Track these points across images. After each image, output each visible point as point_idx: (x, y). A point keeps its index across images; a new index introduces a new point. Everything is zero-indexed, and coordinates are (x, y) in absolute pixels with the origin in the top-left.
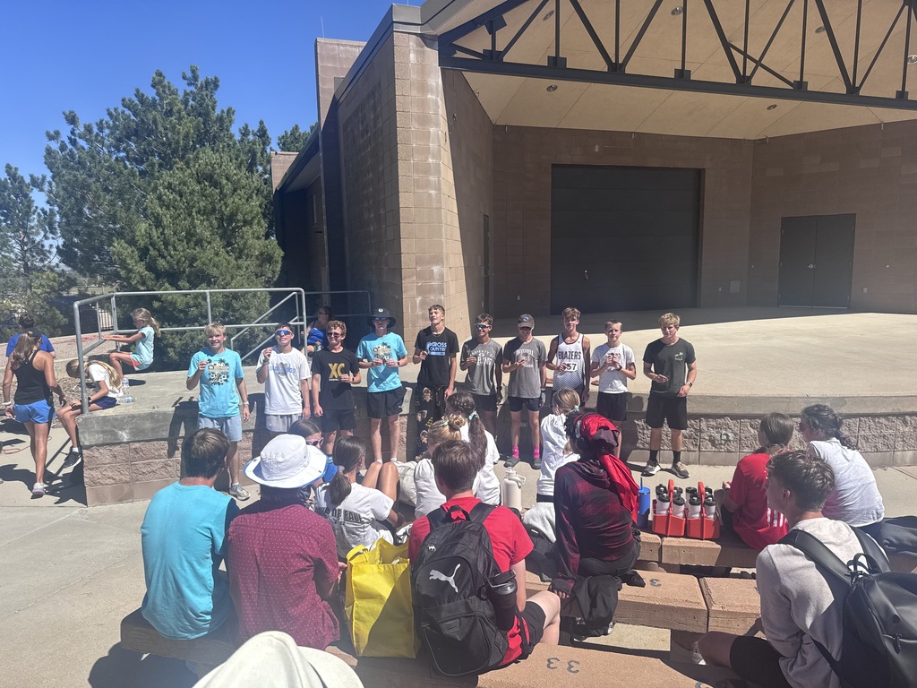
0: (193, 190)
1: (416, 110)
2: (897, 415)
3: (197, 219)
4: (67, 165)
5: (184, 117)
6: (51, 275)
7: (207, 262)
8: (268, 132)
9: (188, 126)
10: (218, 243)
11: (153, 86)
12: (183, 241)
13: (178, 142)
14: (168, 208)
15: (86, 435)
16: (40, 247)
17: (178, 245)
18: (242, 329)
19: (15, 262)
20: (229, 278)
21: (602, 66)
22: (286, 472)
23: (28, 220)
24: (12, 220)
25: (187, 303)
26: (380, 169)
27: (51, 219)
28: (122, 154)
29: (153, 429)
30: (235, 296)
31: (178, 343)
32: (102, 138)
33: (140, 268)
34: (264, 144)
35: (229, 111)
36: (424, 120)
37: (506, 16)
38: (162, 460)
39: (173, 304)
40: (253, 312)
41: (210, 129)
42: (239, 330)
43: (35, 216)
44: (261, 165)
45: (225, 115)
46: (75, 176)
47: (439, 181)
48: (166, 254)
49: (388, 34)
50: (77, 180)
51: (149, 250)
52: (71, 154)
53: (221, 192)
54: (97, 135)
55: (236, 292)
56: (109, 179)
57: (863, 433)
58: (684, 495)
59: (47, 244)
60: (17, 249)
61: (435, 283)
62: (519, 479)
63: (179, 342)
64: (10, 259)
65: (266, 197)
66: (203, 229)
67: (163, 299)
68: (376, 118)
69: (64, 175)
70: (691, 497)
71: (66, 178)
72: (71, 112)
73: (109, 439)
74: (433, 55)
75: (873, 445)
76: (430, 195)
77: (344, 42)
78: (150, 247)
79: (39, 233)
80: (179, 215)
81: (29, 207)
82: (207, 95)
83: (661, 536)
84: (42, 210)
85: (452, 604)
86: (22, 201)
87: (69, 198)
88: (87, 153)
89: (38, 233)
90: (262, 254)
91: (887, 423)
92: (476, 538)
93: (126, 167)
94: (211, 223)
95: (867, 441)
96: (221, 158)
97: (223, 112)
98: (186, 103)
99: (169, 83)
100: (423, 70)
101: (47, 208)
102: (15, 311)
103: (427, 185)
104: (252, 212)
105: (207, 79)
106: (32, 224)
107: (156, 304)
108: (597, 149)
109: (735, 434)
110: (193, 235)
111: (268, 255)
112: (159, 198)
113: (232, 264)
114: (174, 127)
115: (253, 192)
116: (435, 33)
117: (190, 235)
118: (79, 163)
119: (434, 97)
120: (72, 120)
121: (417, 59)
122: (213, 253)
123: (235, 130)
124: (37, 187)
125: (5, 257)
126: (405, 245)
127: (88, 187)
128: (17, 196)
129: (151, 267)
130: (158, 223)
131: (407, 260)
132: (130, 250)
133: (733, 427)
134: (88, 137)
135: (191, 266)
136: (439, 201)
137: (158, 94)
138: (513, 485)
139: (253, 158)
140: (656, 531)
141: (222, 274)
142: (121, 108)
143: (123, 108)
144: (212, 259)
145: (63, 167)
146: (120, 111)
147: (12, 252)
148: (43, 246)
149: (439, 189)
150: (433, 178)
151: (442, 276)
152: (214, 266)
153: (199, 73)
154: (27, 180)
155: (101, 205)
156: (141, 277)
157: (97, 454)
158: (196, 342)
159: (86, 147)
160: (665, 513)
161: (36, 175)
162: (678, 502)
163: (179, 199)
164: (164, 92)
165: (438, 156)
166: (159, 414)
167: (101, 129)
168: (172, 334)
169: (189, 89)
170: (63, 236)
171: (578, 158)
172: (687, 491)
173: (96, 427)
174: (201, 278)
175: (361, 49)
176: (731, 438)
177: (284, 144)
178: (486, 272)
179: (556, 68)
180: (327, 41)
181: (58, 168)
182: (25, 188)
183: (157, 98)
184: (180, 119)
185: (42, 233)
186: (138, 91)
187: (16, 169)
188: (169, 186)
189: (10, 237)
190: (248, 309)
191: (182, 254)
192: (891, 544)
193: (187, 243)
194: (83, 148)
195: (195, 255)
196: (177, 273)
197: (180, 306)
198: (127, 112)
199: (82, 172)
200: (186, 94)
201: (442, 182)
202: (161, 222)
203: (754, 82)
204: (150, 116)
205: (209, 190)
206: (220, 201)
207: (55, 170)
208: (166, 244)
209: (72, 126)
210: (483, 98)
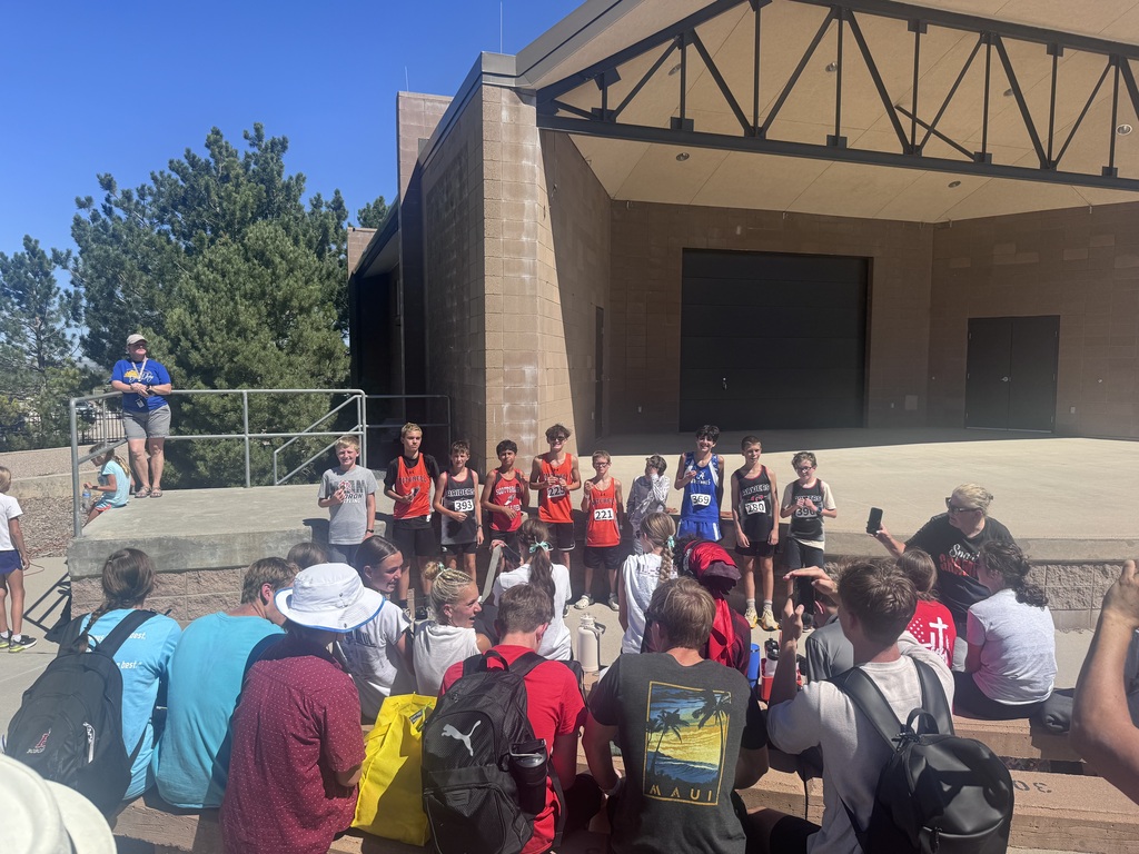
0: (239, 269)
1: (508, 179)
2: (1094, 564)
3: (242, 304)
4: (99, 239)
5: (242, 183)
6: (71, 373)
7: (251, 356)
8: (344, 204)
9: (247, 194)
10: (266, 333)
11: (208, 146)
12: (222, 331)
13: (233, 214)
14: (207, 291)
15: (77, 564)
16: (60, 336)
17: (217, 335)
18: (291, 438)
19: (28, 354)
20: (277, 377)
21: (739, 131)
23: (47, 304)
24: (28, 303)
25: (224, 406)
26: (465, 248)
27: (76, 303)
28: (167, 227)
29: (160, 558)
30: (283, 399)
31: (209, 455)
32: (143, 206)
34: (339, 218)
35: (298, 177)
36: (518, 191)
37: (620, 69)
38: (170, 598)
39: (206, 407)
40: (304, 419)
41: (273, 198)
42: (286, 439)
43: (57, 299)
44: (334, 242)
45: (293, 182)
46: (105, 252)
47: (534, 263)
48: (200, 344)
49: (477, 86)
50: (108, 256)
51: (180, 340)
52: (105, 224)
53: (274, 273)
54: (138, 203)
55: (284, 393)
56: (147, 255)
57: (1051, 585)
59: (69, 333)
60: (32, 338)
61: (527, 387)
63: (211, 454)
64: (22, 350)
65: (340, 283)
66: (248, 318)
67: (194, 401)
68: (462, 188)
69: (93, 250)
71: (95, 253)
72: (106, 175)
74: (530, 112)
75: (1065, 600)
76: (523, 280)
77: (432, 97)
78: (181, 337)
79: (60, 320)
80: (220, 299)
81: (50, 288)
82: (272, 159)
84: (66, 292)
85: (463, 769)
86: (41, 280)
87: (99, 277)
88: (124, 224)
89: (58, 320)
90: (320, 348)
91: (1082, 573)
92: (508, 693)
93: (169, 241)
94: (258, 309)
95: (1057, 595)
96: (276, 231)
97: (291, 178)
98: (246, 166)
99: (227, 143)
100: (517, 130)
101: (72, 289)
102: (27, 415)
103: (520, 268)
104: (310, 297)
105: (274, 139)
106: (52, 309)
107: (186, 407)
108: (739, 231)
110: (235, 324)
111: (328, 350)
112: (197, 278)
113: (282, 361)
114: (229, 196)
115: (313, 273)
116: (532, 87)
117: (231, 323)
118: (113, 236)
119: (530, 163)
120: (108, 184)
121: (510, 118)
122: (261, 348)
123: (305, 202)
124: (61, 263)
125: (17, 348)
126: (491, 340)
127: (122, 265)
128: (36, 275)
129: (181, 362)
130: (193, 308)
131: (493, 358)
132: (157, 340)
134: (126, 205)
135: (231, 360)
136: (534, 287)
137: (213, 156)
138: (589, 635)
139: (324, 239)
141: (268, 372)
142: (168, 172)
143: (170, 172)
144: (256, 353)
145: (93, 240)
146: (166, 175)
147: (25, 341)
148: (64, 335)
149: (534, 273)
150: (526, 261)
151: (535, 379)
152: (259, 361)
153: (264, 131)
154: (49, 255)
155: (137, 287)
157: (89, 588)
158: (232, 455)
159: (124, 217)
161: (59, 250)
163: (220, 279)
164: (220, 153)
165: (533, 233)
166: (169, 539)
167: (142, 196)
168: (203, 444)
169: (251, 151)
170: (88, 324)
171: (715, 243)
173: (90, 554)
174: (243, 376)
175: (448, 105)
177: (365, 219)
178: (598, 377)
179: (681, 131)
180: (412, 95)
181: (87, 241)
182: (46, 265)
183: (212, 160)
184: (238, 185)
185: (64, 320)
186: (188, 151)
187: (37, 242)
188: (210, 264)
189: (25, 323)
190: (299, 415)
191: (220, 346)
192: (1057, 721)
193: (228, 334)
194: (120, 218)
195: (236, 348)
196: (212, 370)
197: (215, 409)
198: (175, 176)
199: (115, 247)
200: (247, 156)
201: (538, 264)
202: (197, 306)
203: (925, 153)
204: (202, 182)
205: (259, 270)
206: (271, 283)
207: (83, 243)
208: (202, 334)
209: (108, 192)
210: (597, 167)
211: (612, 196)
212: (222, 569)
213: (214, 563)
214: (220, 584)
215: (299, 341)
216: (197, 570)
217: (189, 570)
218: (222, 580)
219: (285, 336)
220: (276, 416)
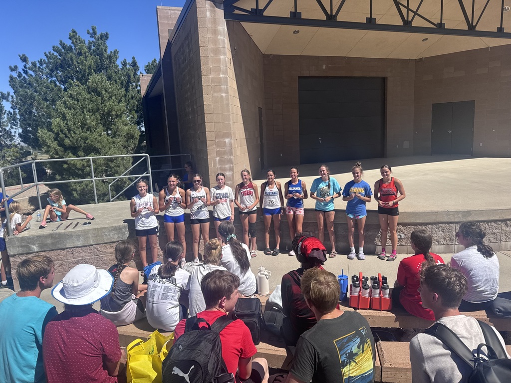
0: (85, 98)
1: (211, 46)
2: (502, 221)
3: (87, 115)
4: (22, 86)
5: (88, 56)
6: (16, 150)
7: (94, 140)
8: (137, 64)
9: (91, 61)
10: (100, 128)
11: (70, 39)
12: (79, 128)
13: (85, 71)
14: (70, 109)
15: (11, 249)
16: (9, 133)
17: (77, 130)
18: (116, 179)
20: (107, 149)
21: (323, 17)
22: (81, 293)
23: (1, 118)
25: (83, 165)
26: (193, 81)
27: (14, 117)
28: (54, 79)
29: (53, 244)
30: (111, 160)
31: (78, 188)
32: (42, 69)
33: (55, 145)
34: (135, 70)
35: (115, 52)
36: (217, 52)
39: (75, 165)
40: (122, 169)
41: (104, 63)
42: (114, 179)
43: (5, 116)
44: (134, 82)
45: (113, 54)
46: (26, 92)
47: (227, 87)
48: (69, 135)
49: (193, 1)
50: (27, 94)
51: (59, 134)
52: (24, 79)
53: (102, 99)
54: (39, 67)
55: (111, 157)
56: (46, 93)
58: (369, 283)
59: (13, 131)
61: (227, 149)
62: (267, 274)
63: (79, 188)
65: (138, 101)
66: (91, 121)
67: (69, 163)
68: (190, 51)
69: (19, 92)
70: (374, 283)
71: (21, 93)
72: (23, 55)
73: (26, 250)
74: (220, 12)
76: (222, 96)
77: (173, 8)
78: (59, 132)
79: (8, 126)
80: (77, 113)
81: (1, 110)
82: (101, 43)
83: (355, 309)
84: (9, 112)
87: (24, 104)
88: (34, 78)
90: (128, 134)
91: (496, 225)
93: (56, 85)
94: (96, 117)
96: (102, 78)
97: (111, 52)
98: (90, 48)
99: (79, 36)
100: (214, 21)
101: (12, 111)
103: (220, 90)
104: (120, 109)
105: (102, 34)
106: (4, 120)
107: (65, 166)
108: (324, 67)
109: (405, 235)
110: (85, 125)
111: (131, 134)
112: (65, 103)
113: (109, 141)
114: (82, 62)
115: (122, 98)
117: (83, 125)
118: (29, 84)
119: (222, 38)
120: (24, 59)
121: (211, 15)
122: (99, 135)
123: (119, 63)
124: (5, 99)
126: (208, 126)
127: (34, 98)
129: (61, 144)
130: (64, 118)
131: (209, 136)
132: (48, 134)
133: (404, 230)
134: (34, 69)
135: (85, 143)
136: (228, 100)
137: (73, 43)
138: (263, 277)
139: (128, 81)
140: (351, 306)
141: (103, 147)
142: (52, 52)
143: (54, 52)
144: (96, 138)
145: (20, 87)
148: (11, 132)
149: (227, 92)
150: (223, 86)
151: (231, 145)
152: (98, 142)
153: (97, 30)
155: (42, 108)
156: (55, 150)
158: (89, 188)
159: (33, 74)
160: (357, 294)
161: (3, 92)
162: (365, 287)
163: (76, 103)
164: (76, 41)
165: (226, 72)
166: (56, 234)
167: (41, 64)
168: (75, 184)
169: (91, 40)
170: (21, 127)
171: (314, 72)
172: (371, 279)
173: (17, 244)
174: (90, 150)
175: (180, 12)
176: (402, 237)
177: (148, 70)
178: (261, 141)
179: (295, 18)
180: (163, 7)
181: (17, 87)
183: (72, 45)
184: (86, 57)
185: (10, 126)
186: (61, 42)
188: (71, 96)
190: (119, 167)
191: (79, 135)
192: (500, 311)
193: (82, 129)
194: (32, 75)
195: (86, 136)
196: (76, 147)
197: (79, 166)
198: (56, 54)
199: (31, 89)
200: (90, 43)
201: (229, 88)
202: (66, 117)
203: (414, 24)
204: (69, 56)
205: (95, 98)
206: (102, 104)
207: (15, 88)
208: (69, 130)
209: (25, 63)
210: (255, 38)
211: (263, 53)
212: (84, 246)
213: (80, 244)
214: (84, 254)
215: (117, 131)
216: (72, 248)
217: (67, 248)
218: (84, 252)
219: (110, 129)
220: (109, 168)
